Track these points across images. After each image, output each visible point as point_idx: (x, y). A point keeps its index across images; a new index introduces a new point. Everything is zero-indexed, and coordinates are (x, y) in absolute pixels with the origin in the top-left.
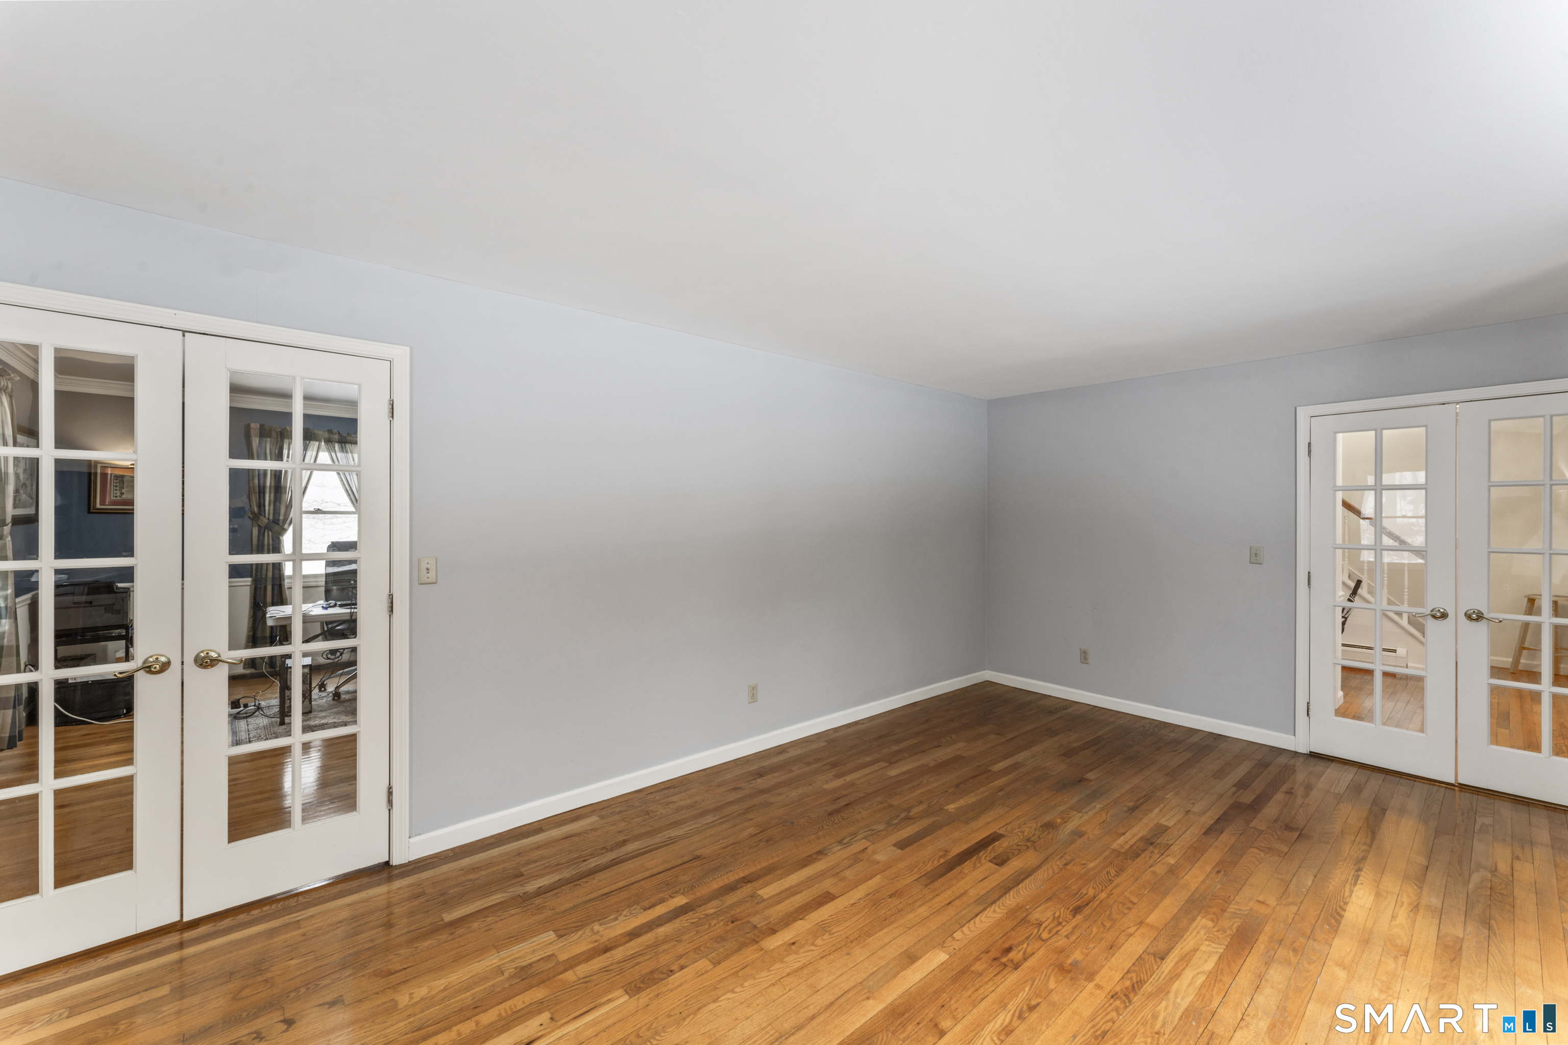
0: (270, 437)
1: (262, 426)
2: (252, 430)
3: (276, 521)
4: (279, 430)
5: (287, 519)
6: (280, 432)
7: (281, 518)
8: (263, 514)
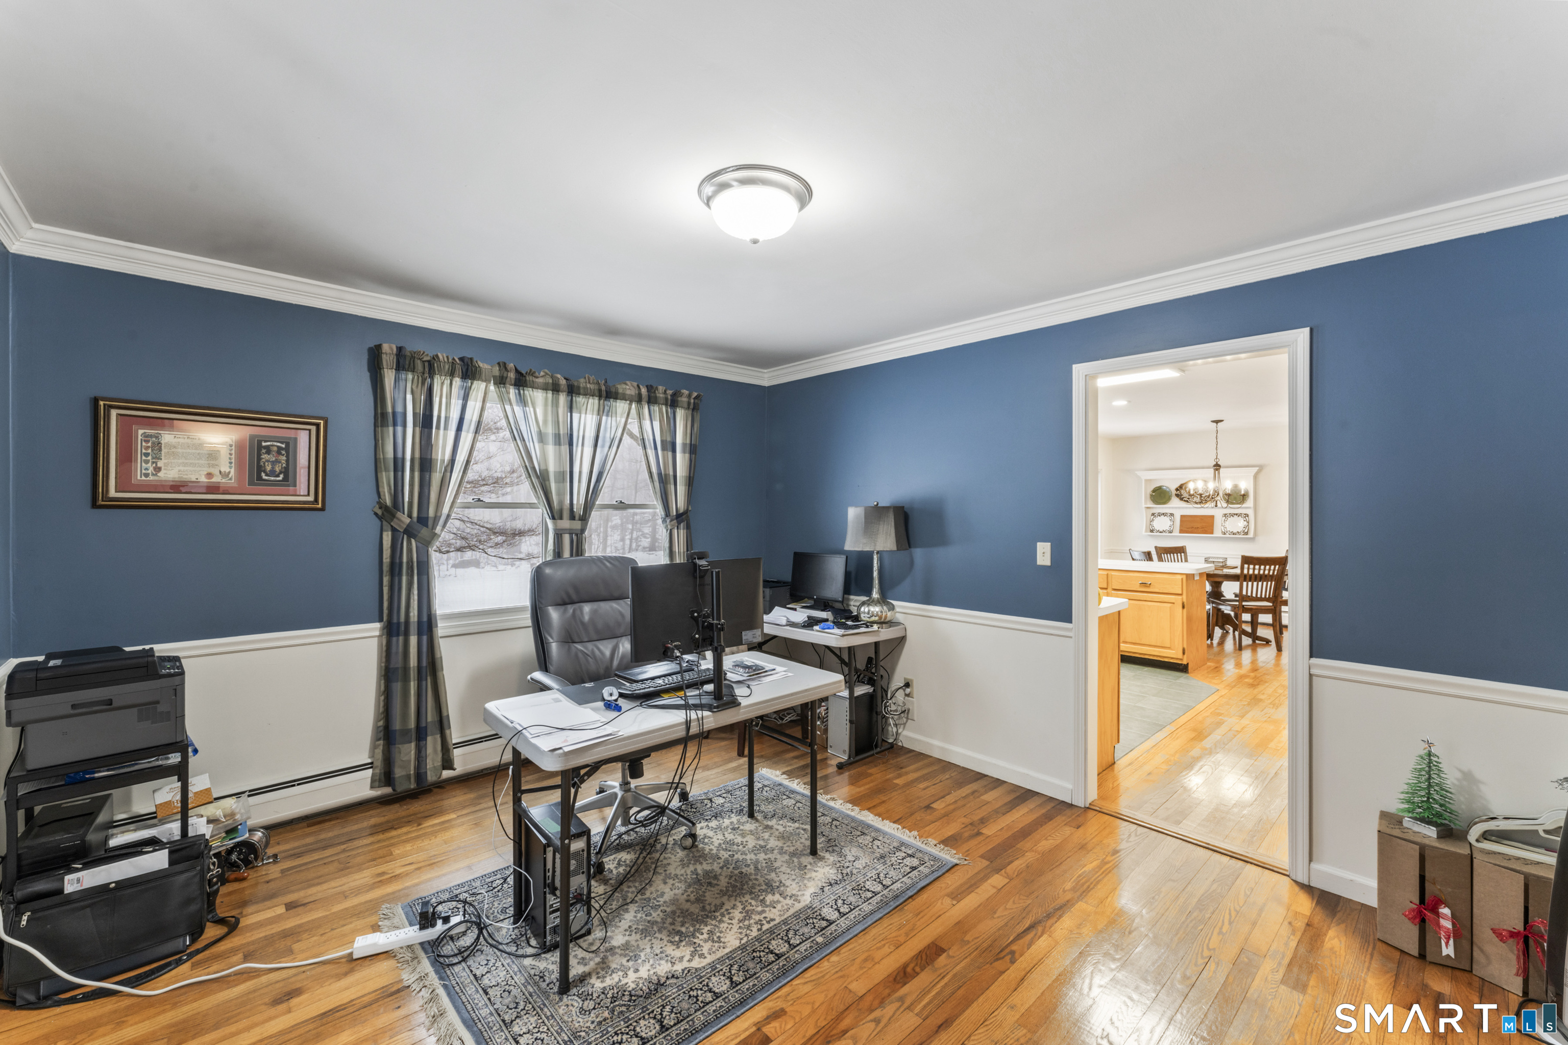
0: (413, 371)
1: (400, 349)
2: (384, 356)
3: (423, 520)
4: (428, 358)
5: (440, 517)
6: (429, 361)
7: (431, 513)
8: (401, 510)
